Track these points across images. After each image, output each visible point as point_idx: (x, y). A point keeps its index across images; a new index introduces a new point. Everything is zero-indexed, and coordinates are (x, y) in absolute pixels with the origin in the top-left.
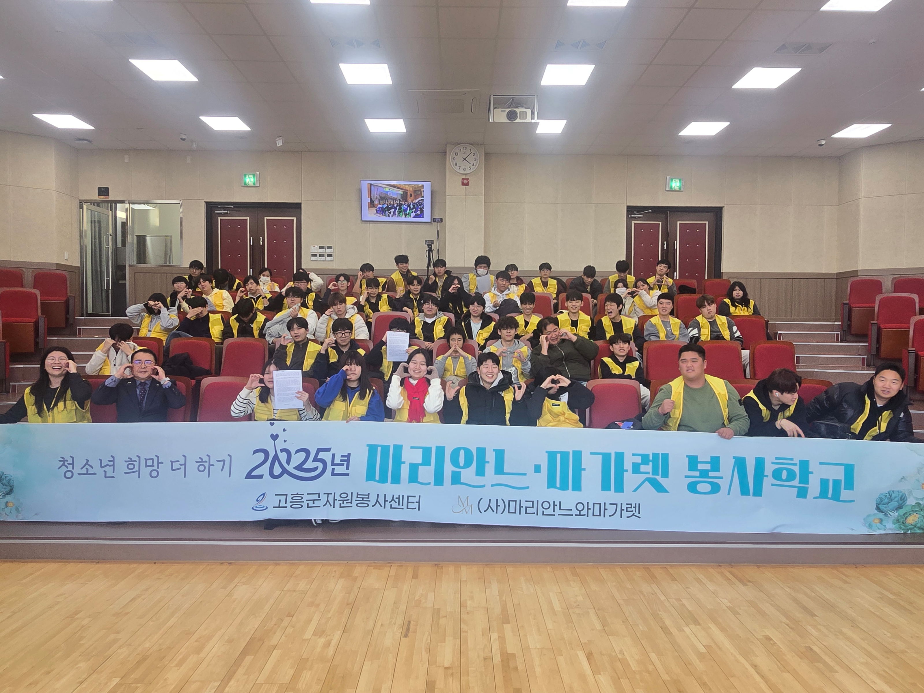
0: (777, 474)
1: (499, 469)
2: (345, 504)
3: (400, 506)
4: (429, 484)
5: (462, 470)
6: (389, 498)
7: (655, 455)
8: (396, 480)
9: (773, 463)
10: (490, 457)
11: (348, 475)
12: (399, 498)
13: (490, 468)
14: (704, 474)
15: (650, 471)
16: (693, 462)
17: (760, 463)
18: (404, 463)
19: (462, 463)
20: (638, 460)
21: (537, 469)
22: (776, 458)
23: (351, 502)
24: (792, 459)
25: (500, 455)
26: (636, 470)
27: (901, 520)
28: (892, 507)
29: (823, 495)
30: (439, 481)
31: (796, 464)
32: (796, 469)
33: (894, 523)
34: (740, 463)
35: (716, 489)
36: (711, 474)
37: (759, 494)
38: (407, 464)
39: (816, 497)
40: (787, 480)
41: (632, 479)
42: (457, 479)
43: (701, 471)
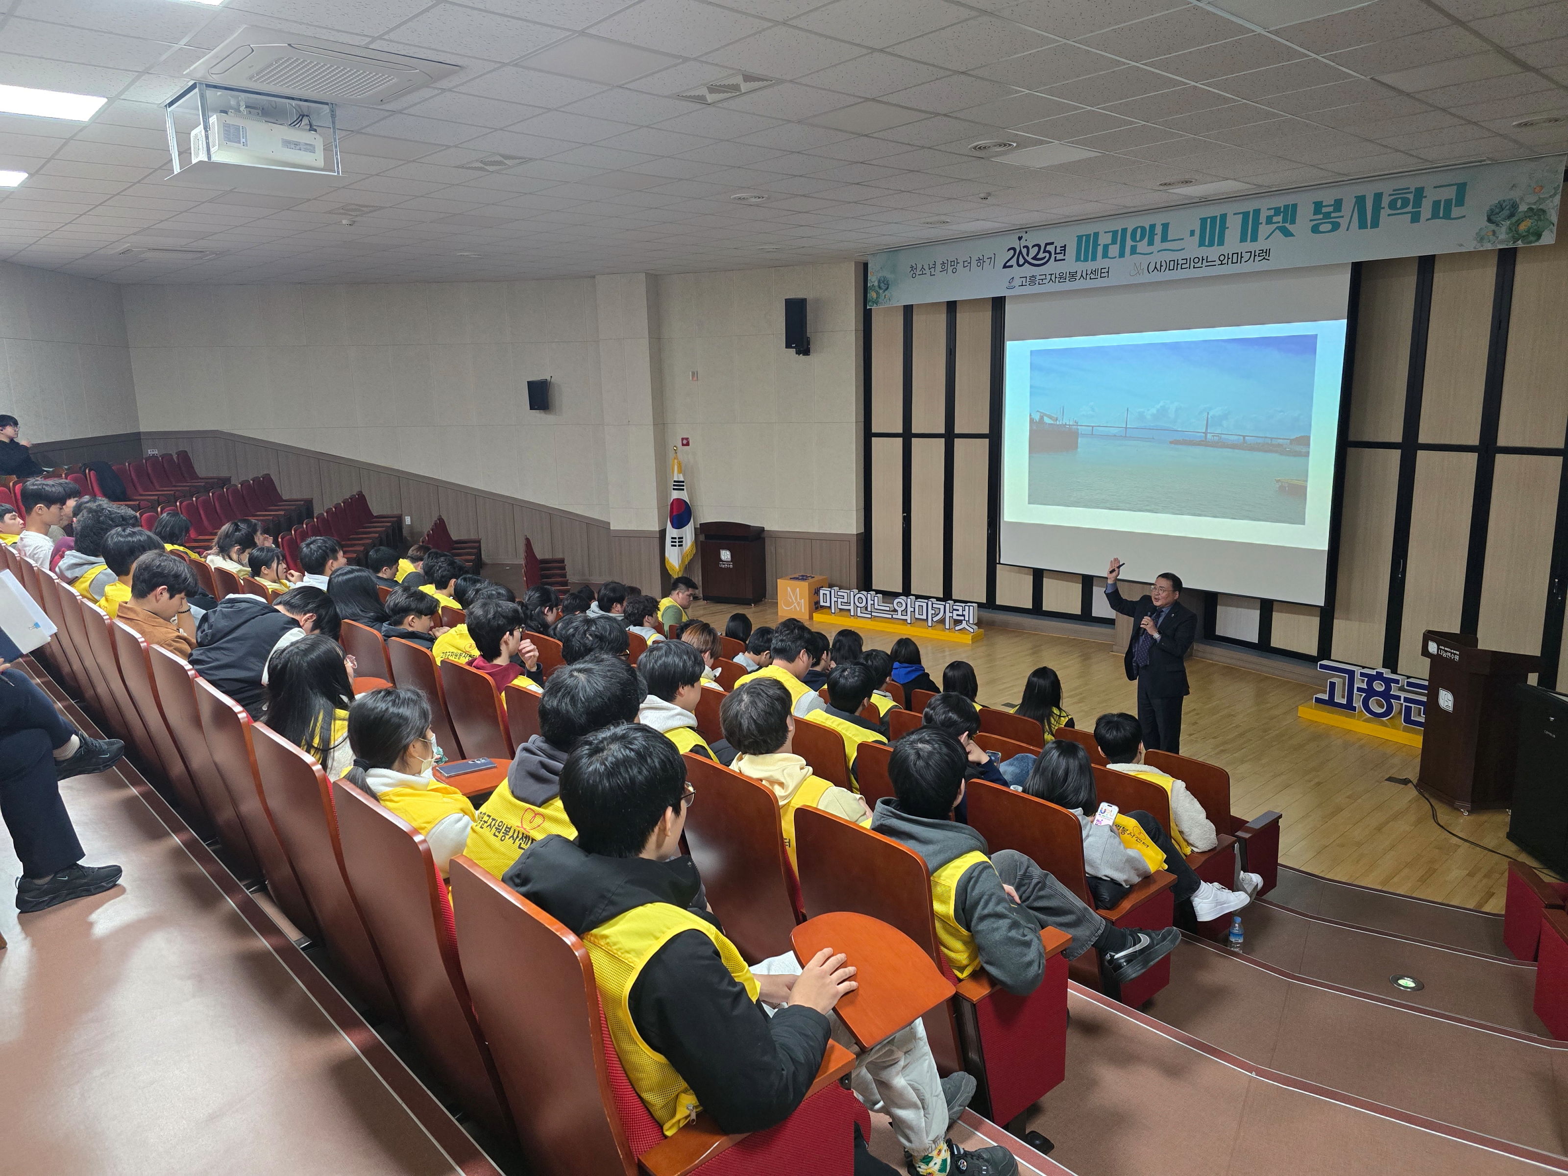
0: (1392, 205)
1: (1164, 239)
2: (1062, 281)
3: (1096, 277)
4: (1115, 258)
5: (1139, 244)
6: (1089, 272)
7: (1286, 206)
8: (1094, 259)
9: (1390, 195)
10: (1159, 230)
11: (1064, 260)
12: (1095, 271)
14: (1327, 215)
15: (1280, 221)
16: (1318, 207)
17: (1378, 197)
18: (1099, 245)
19: (1138, 239)
21: (1192, 233)
22: (1394, 191)
23: (1066, 279)
24: (1408, 188)
25: (1165, 226)
26: (1269, 220)
27: (1514, 229)
28: (1503, 216)
29: (1435, 215)
30: (1122, 255)
31: (1412, 192)
32: (1411, 197)
33: (1507, 234)
34: (1360, 201)
35: (1336, 226)
36: (1333, 215)
37: (1375, 224)
38: (1102, 246)
39: (1428, 220)
40: (1403, 207)
41: (1264, 230)
42: (1134, 251)
43: (1325, 213)
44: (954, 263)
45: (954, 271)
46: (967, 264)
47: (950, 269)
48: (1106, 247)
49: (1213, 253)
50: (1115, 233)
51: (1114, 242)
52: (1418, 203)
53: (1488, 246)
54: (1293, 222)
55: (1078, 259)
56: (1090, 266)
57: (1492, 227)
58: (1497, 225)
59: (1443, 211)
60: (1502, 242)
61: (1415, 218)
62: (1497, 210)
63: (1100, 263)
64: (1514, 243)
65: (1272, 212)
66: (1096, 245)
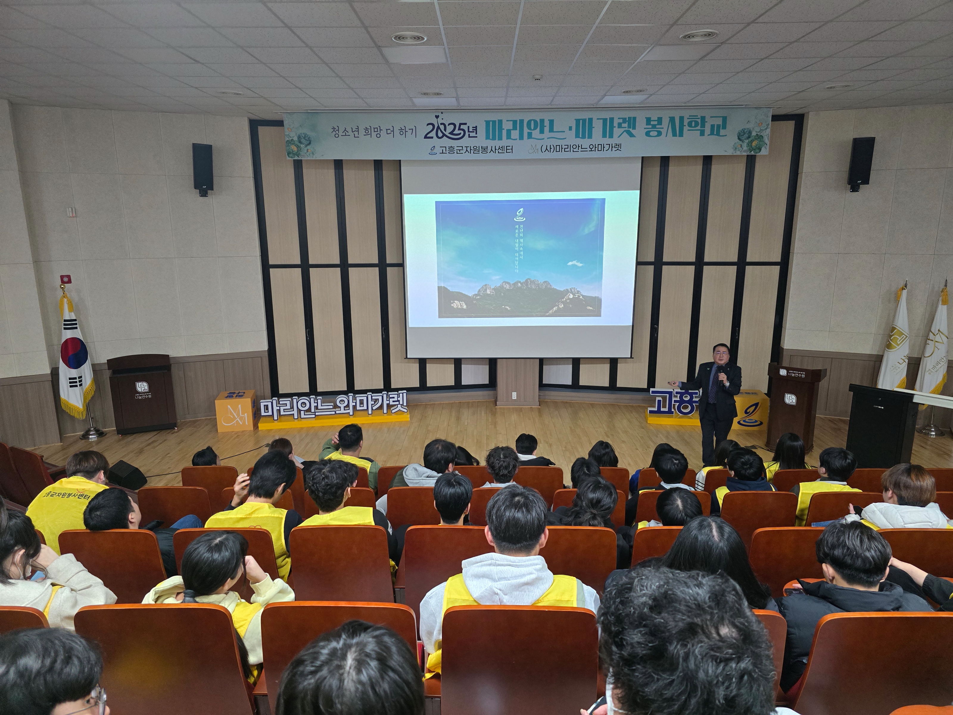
0: (690, 124)
1: (551, 130)
2: (476, 152)
3: (503, 152)
4: (516, 139)
5: (533, 131)
6: (497, 148)
7: (629, 119)
8: (500, 138)
9: (688, 119)
10: (547, 123)
11: (476, 137)
12: (502, 147)
13: (547, 129)
14: (654, 126)
15: (627, 126)
16: (648, 120)
17: (682, 119)
18: (504, 129)
19: (532, 128)
20: (621, 121)
21: (570, 128)
22: (690, 116)
23: (479, 151)
24: (697, 116)
25: (551, 122)
26: (620, 125)
27: (750, 144)
28: (745, 137)
29: (712, 133)
30: (521, 137)
31: (699, 118)
32: (699, 121)
33: (747, 147)
34: (672, 120)
35: (659, 134)
36: (657, 126)
37: (681, 135)
38: (505, 130)
39: (708, 135)
40: (695, 127)
41: (617, 131)
42: (530, 136)
43: (652, 125)
44: (378, 130)
45: (378, 136)
46: (391, 131)
47: (374, 134)
48: (509, 132)
49: (586, 143)
50: (515, 122)
51: (515, 128)
52: (703, 126)
53: (738, 153)
54: (634, 128)
55: (487, 138)
56: (497, 143)
57: (741, 143)
58: (743, 142)
59: (716, 131)
60: (745, 151)
61: (702, 133)
62: (742, 134)
63: (505, 142)
64: (750, 152)
66: (501, 129)
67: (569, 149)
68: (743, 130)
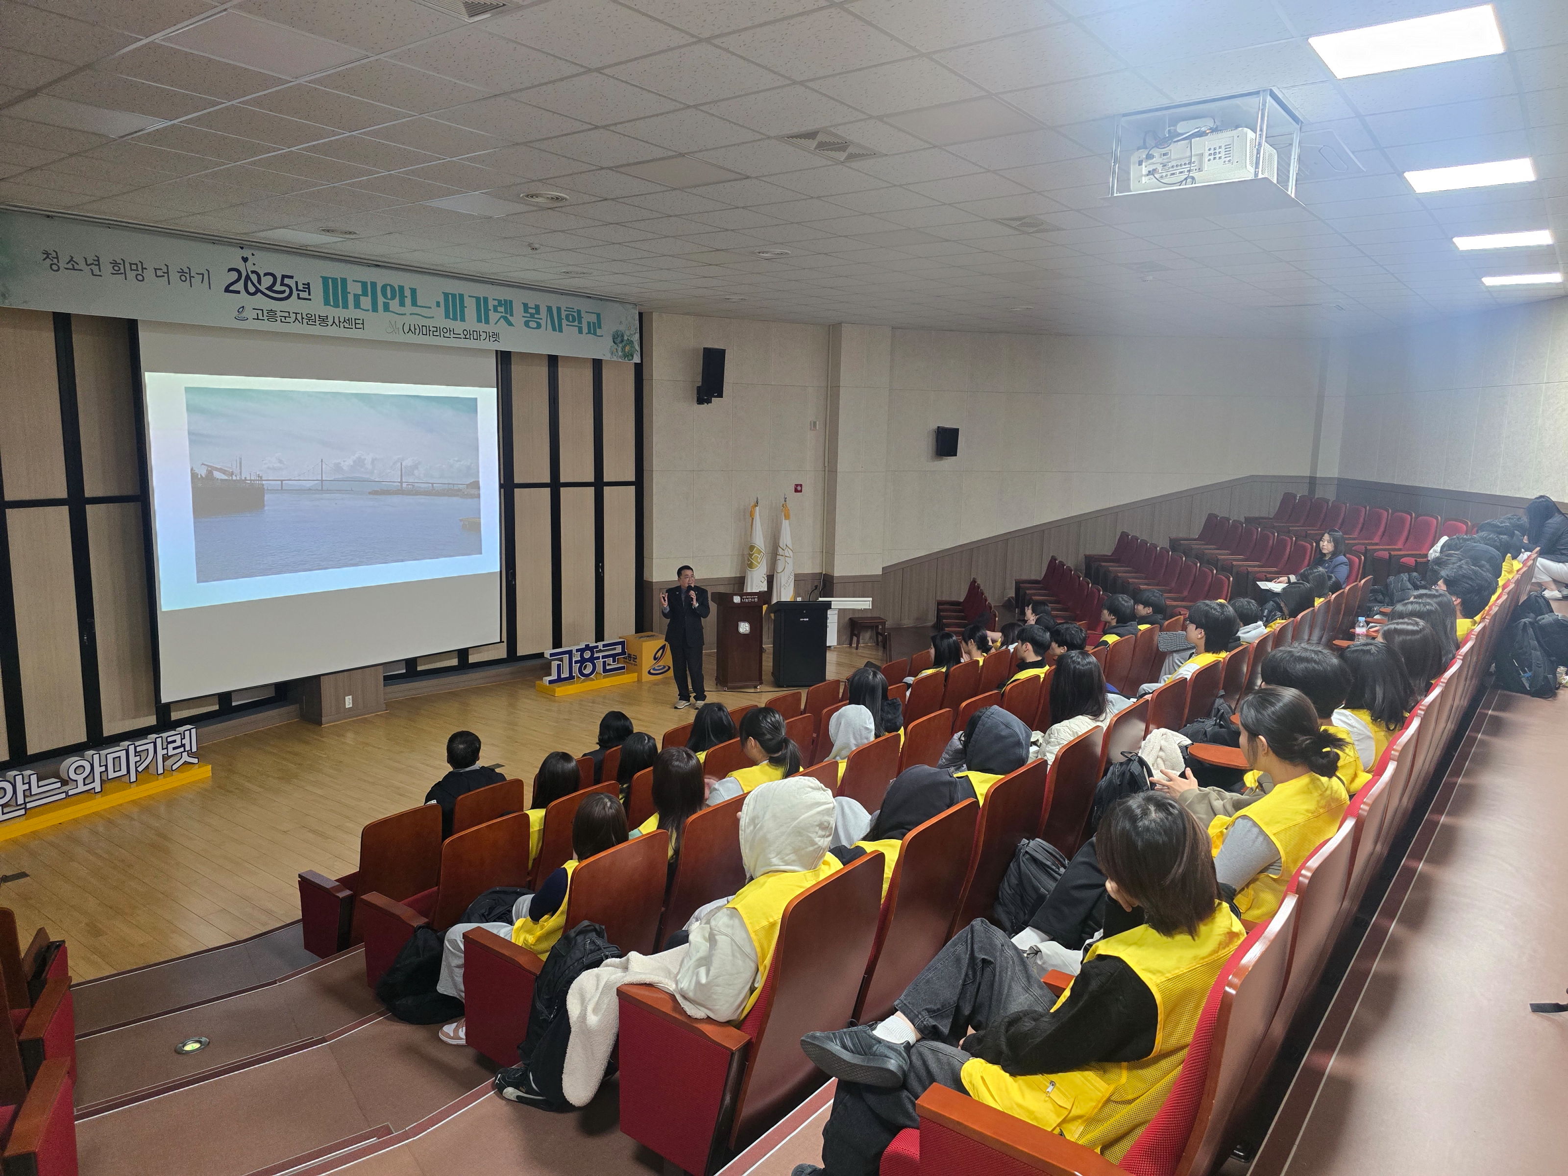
0: (567, 316)
1: (414, 303)
2: (311, 323)
3: (352, 327)
4: (368, 310)
5: (390, 302)
6: (342, 320)
7: (505, 301)
8: (346, 306)
9: (565, 310)
10: (407, 293)
11: (310, 300)
12: (349, 320)
13: (408, 301)
14: (532, 315)
15: (503, 311)
16: (526, 306)
17: (559, 310)
18: (349, 293)
19: (389, 296)
21: (438, 304)
22: (566, 306)
23: (315, 322)
24: (573, 308)
25: (413, 291)
26: (496, 310)
27: (624, 350)
28: (619, 341)
29: (589, 332)
30: (375, 309)
31: (576, 312)
32: (575, 314)
33: (622, 352)
34: (549, 309)
35: (539, 326)
36: (536, 316)
37: (561, 331)
38: (352, 294)
40: (572, 322)
41: (493, 316)
42: (386, 308)
43: (531, 313)
44: (139, 269)
45: (139, 277)
46: (163, 273)
47: (131, 274)
48: (357, 297)
49: (458, 326)
50: (364, 285)
51: (365, 294)
52: (580, 322)
54: (512, 315)
55: (327, 303)
56: (341, 313)
57: (615, 346)
59: (594, 329)
61: (580, 332)
62: (617, 337)
63: (351, 312)
65: (496, 303)
66: (345, 293)
67: (438, 333)
68: (617, 331)
